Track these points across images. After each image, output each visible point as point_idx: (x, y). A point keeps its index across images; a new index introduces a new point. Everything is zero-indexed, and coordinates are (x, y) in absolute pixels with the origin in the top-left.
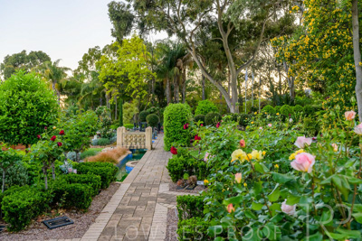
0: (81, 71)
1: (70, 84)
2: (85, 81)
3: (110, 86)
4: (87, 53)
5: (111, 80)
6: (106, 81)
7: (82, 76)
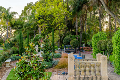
0: (23, 16)
1: (17, 23)
2: (26, 21)
3: (42, 22)
4: (26, 6)
5: (43, 18)
6: (39, 19)
7: (24, 19)
